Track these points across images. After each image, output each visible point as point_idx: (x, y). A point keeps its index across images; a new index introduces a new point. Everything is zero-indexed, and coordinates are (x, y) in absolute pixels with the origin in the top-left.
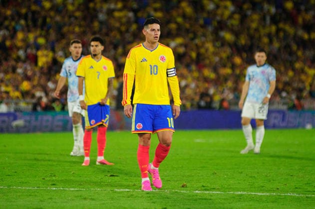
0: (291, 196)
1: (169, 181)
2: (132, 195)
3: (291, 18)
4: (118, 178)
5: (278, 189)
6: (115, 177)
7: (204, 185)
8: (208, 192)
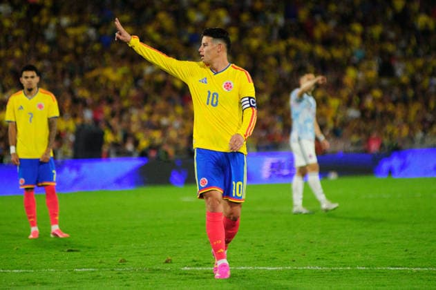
0: (312, 270)
1: (148, 255)
2: (98, 276)
3: (305, 31)
4: (79, 253)
5: (294, 261)
6: (75, 253)
7: (195, 259)
8: (201, 268)
